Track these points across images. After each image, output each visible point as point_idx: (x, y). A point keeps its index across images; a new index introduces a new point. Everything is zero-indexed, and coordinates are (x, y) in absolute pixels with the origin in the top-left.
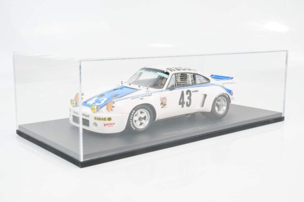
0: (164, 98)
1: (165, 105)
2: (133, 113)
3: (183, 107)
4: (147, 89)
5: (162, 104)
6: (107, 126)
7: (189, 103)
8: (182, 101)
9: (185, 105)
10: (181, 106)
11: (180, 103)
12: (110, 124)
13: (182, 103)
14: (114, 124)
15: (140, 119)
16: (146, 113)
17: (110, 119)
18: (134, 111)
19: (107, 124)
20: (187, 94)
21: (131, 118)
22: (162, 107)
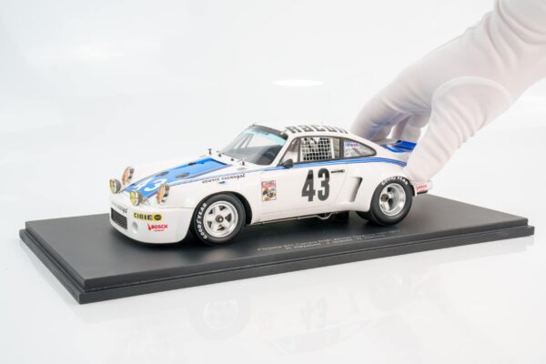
0: (272, 183)
1: (272, 195)
2: (202, 209)
3: (311, 199)
4: (243, 164)
5: (265, 193)
6: (152, 230)
7: (323, 194)
8: (308, 189)
9: (316, 197)
10: (307, 198)
11: (305, 193)
12: (159, 227)
13: (308, 192)
14: (166, 226)
15: (219, 219)
16: (230, 209)
17: (158, 217)
18: (205, 205)
19: (153, 227)
20: (320, 176)
21: (199, 217)
22: (267, 200)
